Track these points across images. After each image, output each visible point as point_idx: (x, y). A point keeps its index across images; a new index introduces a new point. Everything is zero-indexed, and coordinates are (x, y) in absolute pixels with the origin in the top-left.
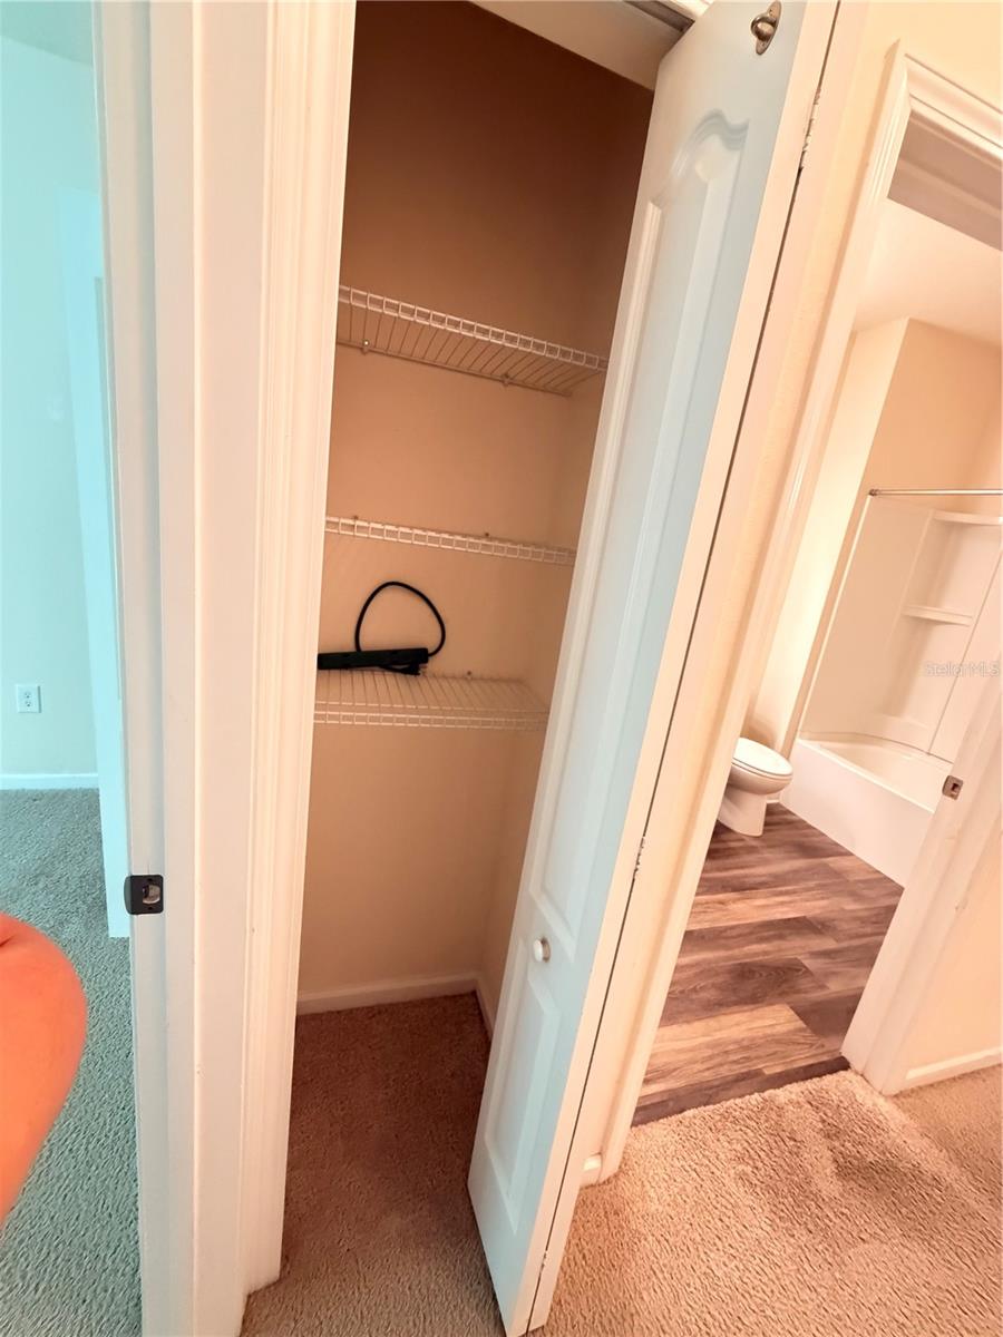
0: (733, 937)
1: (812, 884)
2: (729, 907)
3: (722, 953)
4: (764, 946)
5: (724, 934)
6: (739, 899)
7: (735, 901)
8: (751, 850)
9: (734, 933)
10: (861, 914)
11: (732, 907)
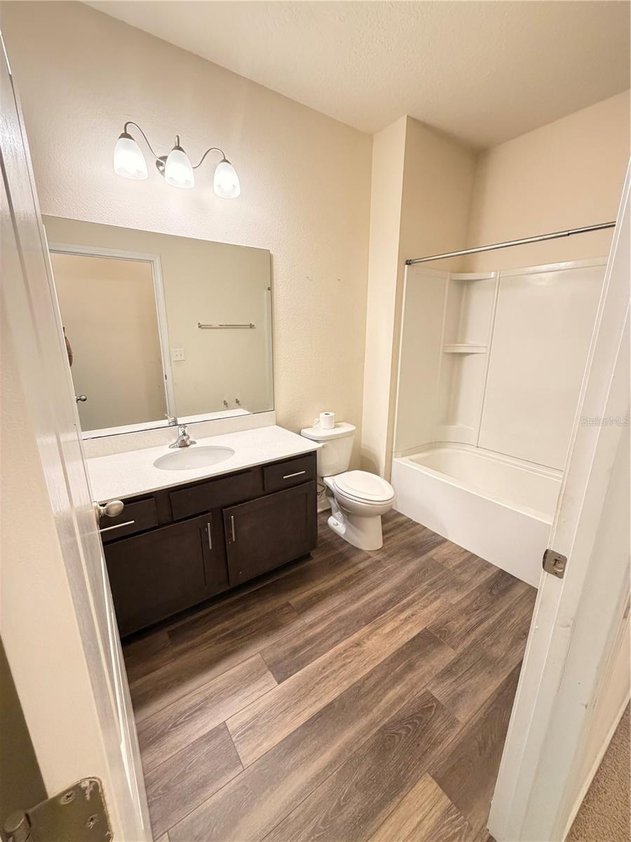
0: (372, 690)
1: (424, 585)
2: (365, 647)
3: (363, 722)
4: (399, 689)
5: (363, 690)
6: (372, 632)
7: (368, 636)
8: (377, 565)
9: (372, 681)
10: (464, 604)
11: (368, 645)
